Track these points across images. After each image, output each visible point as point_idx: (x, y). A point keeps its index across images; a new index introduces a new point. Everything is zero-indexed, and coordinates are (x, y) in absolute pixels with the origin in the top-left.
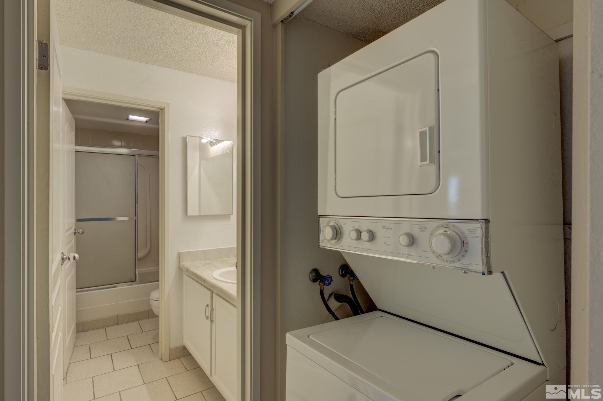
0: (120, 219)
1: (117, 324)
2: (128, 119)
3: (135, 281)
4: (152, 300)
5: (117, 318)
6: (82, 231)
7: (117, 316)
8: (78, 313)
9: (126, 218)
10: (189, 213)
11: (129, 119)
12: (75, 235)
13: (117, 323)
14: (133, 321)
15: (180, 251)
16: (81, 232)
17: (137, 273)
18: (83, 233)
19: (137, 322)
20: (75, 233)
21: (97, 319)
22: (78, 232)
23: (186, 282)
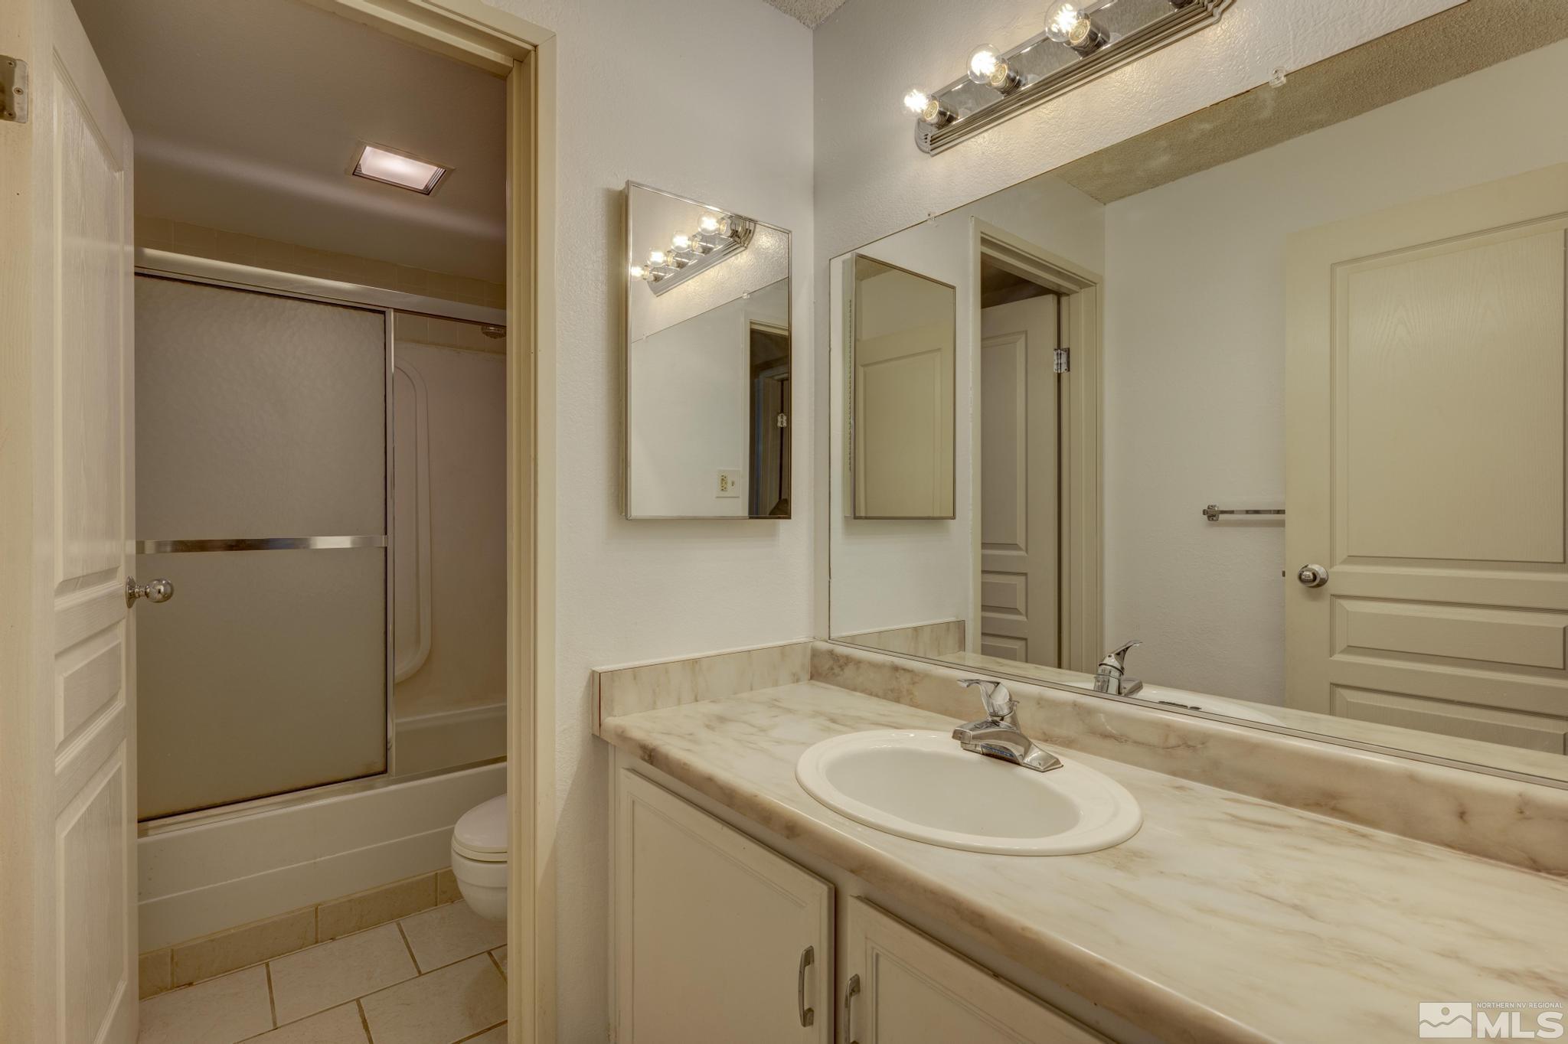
0: (324, 543)
1: (317, 942)
2: (356, 172)
3: (385, 771)
4: (463, 860)
5: (317, 917)
6: (162, 589)
7: (317, 909)
8: (146, 918)
9: (343, 542)
10: (637, 510)
11: (364, 171)
12: (130, 606)
13: (316, 934)
14: (377, 923)
15: (599, 669)
16: (159, 592)
17: (391, 734)
18: (167, 597)
19: (394, 927)
20: (131, 597)
21: (232, 931)
22: (147, 594)
23: (633, 802)
